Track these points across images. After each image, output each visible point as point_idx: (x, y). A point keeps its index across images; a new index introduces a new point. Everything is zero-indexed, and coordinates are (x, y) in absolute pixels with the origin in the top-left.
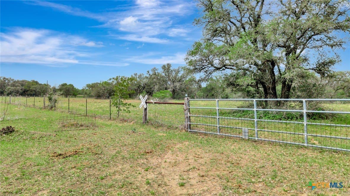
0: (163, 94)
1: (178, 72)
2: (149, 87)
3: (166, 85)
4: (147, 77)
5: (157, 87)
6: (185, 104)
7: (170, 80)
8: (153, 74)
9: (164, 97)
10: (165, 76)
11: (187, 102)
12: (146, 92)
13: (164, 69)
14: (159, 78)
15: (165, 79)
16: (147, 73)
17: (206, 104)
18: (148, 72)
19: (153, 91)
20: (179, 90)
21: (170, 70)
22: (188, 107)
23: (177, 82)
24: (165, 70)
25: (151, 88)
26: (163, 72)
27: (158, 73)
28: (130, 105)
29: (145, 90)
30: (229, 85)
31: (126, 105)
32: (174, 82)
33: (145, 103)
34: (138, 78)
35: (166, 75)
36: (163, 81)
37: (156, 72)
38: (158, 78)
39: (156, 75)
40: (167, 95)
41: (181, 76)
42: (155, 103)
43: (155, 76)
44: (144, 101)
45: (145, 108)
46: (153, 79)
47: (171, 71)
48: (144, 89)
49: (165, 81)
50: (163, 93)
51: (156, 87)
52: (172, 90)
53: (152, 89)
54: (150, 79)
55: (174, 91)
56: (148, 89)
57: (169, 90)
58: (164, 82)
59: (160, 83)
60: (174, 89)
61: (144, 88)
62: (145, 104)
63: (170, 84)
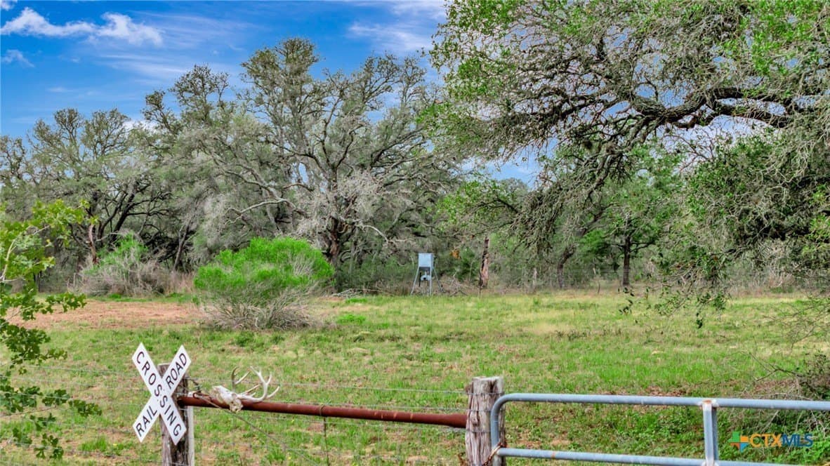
0: (267, 267)
1: (364, 100)
2: (161, 205)
3: (283, 191)
4: (146, 141)
5: (220, 206)
6: (469, 426)
7: (310, 155)
8: (188, 117)
9: (273, 288)
10: (275, 131)
11: (488, 413)
12: (143, 236)
13: (264, 77)
14: (230, 140)
15: (273, 148)
16: (150, 108)
17: (566, 328)
18: (155, 100)
19: (190, 233)
20: (373, 221)
21: (308, 88)
22: (495, 449)
23: (357, 173)
24: (273, 83)
25: (174, 214)
26: (260, 101)
27: (222, 105)
28: (57, 398)
29: (132, 227)
30: (746, 237)
31: (34, 405)
32: (334, 168)
33: (170, 402)
34: (84, 141)
35: (278, 121)
36: (255, 164)
37: (212, 99)
38: (222, 147)
39: (210, 123)
40: (296, 274)
41: (386, 130)
42: (248, 406)
43: (204, 129)
44: (168, 391)
45: (176, 440)
46: (191, 149)
47: (316, 91)
48: (129, 219)
49: (274, 161)
50: (268, 257)
51: (215, 209)
52: (328, 223)
53: (186, 219)
54: (166, 150)
55: (337, 234)
56: (153, 220)
57: (304, 226)
58: (268, 170)
59: (238, 178)
60: (336, 221)
61: (126, 209)
62: (174, 408)
63: (305, 180)
